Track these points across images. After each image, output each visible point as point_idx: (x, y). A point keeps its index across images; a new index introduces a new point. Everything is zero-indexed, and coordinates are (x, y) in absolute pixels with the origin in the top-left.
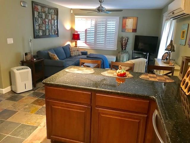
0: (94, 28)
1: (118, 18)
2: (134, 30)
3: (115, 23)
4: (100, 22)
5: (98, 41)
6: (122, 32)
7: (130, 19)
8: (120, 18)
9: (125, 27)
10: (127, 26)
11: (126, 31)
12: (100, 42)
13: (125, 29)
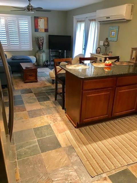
0: (5, 27)
1: (30, 17)
2: (46, 30)
3: (27, 23)
4: (11, 21)
5: (11, 42)
6: (35, 31)
7: (41, 19)
8: (31, 17)
9: (38, 27)
10: (39, 26)
11: (39, 31)
12: (14, 42)
13: (38, 29)
